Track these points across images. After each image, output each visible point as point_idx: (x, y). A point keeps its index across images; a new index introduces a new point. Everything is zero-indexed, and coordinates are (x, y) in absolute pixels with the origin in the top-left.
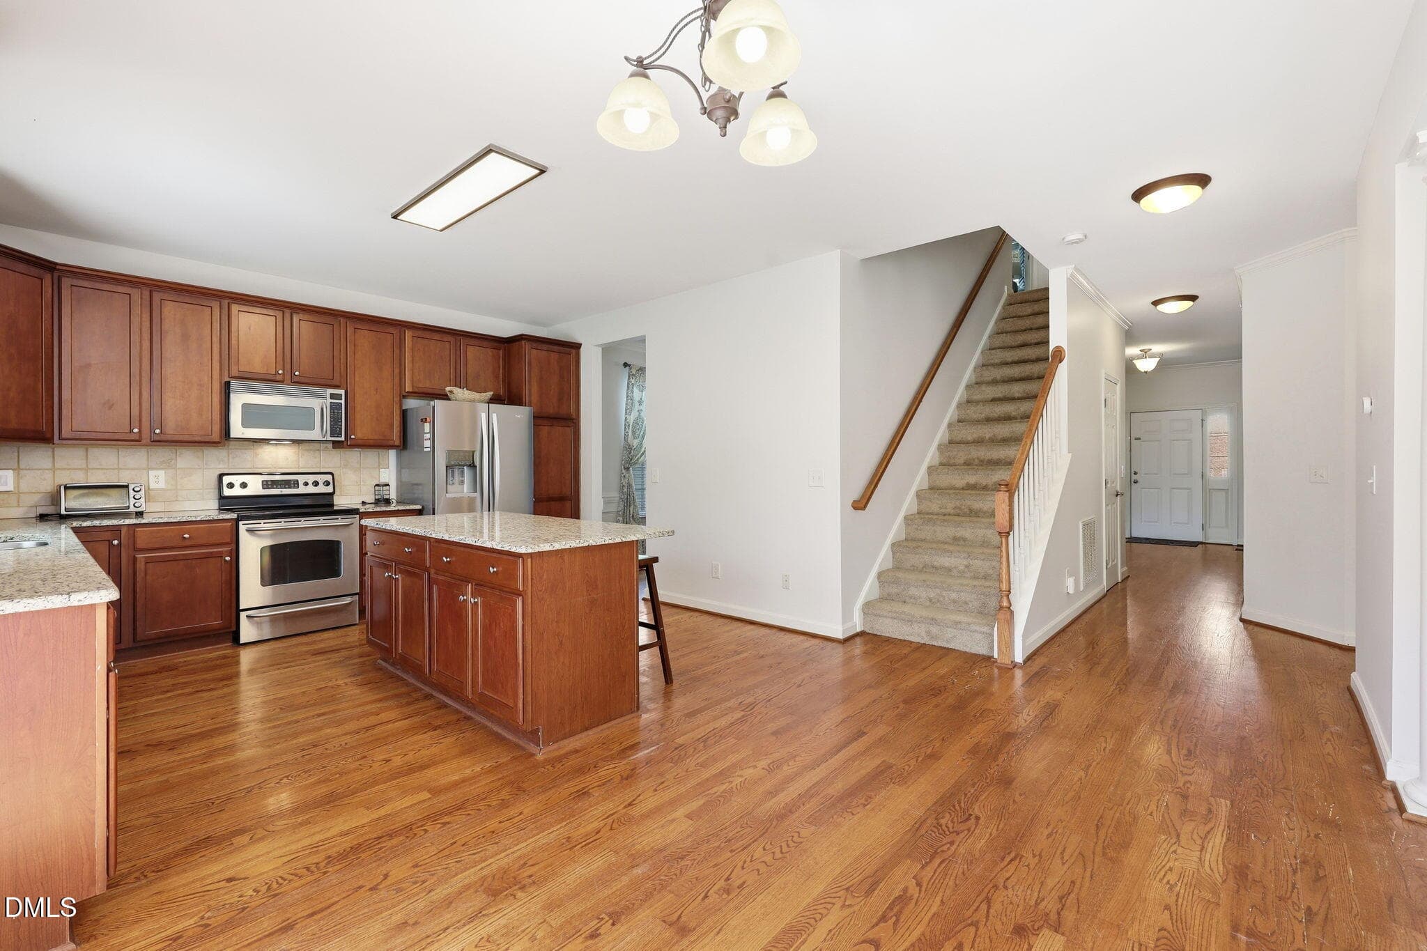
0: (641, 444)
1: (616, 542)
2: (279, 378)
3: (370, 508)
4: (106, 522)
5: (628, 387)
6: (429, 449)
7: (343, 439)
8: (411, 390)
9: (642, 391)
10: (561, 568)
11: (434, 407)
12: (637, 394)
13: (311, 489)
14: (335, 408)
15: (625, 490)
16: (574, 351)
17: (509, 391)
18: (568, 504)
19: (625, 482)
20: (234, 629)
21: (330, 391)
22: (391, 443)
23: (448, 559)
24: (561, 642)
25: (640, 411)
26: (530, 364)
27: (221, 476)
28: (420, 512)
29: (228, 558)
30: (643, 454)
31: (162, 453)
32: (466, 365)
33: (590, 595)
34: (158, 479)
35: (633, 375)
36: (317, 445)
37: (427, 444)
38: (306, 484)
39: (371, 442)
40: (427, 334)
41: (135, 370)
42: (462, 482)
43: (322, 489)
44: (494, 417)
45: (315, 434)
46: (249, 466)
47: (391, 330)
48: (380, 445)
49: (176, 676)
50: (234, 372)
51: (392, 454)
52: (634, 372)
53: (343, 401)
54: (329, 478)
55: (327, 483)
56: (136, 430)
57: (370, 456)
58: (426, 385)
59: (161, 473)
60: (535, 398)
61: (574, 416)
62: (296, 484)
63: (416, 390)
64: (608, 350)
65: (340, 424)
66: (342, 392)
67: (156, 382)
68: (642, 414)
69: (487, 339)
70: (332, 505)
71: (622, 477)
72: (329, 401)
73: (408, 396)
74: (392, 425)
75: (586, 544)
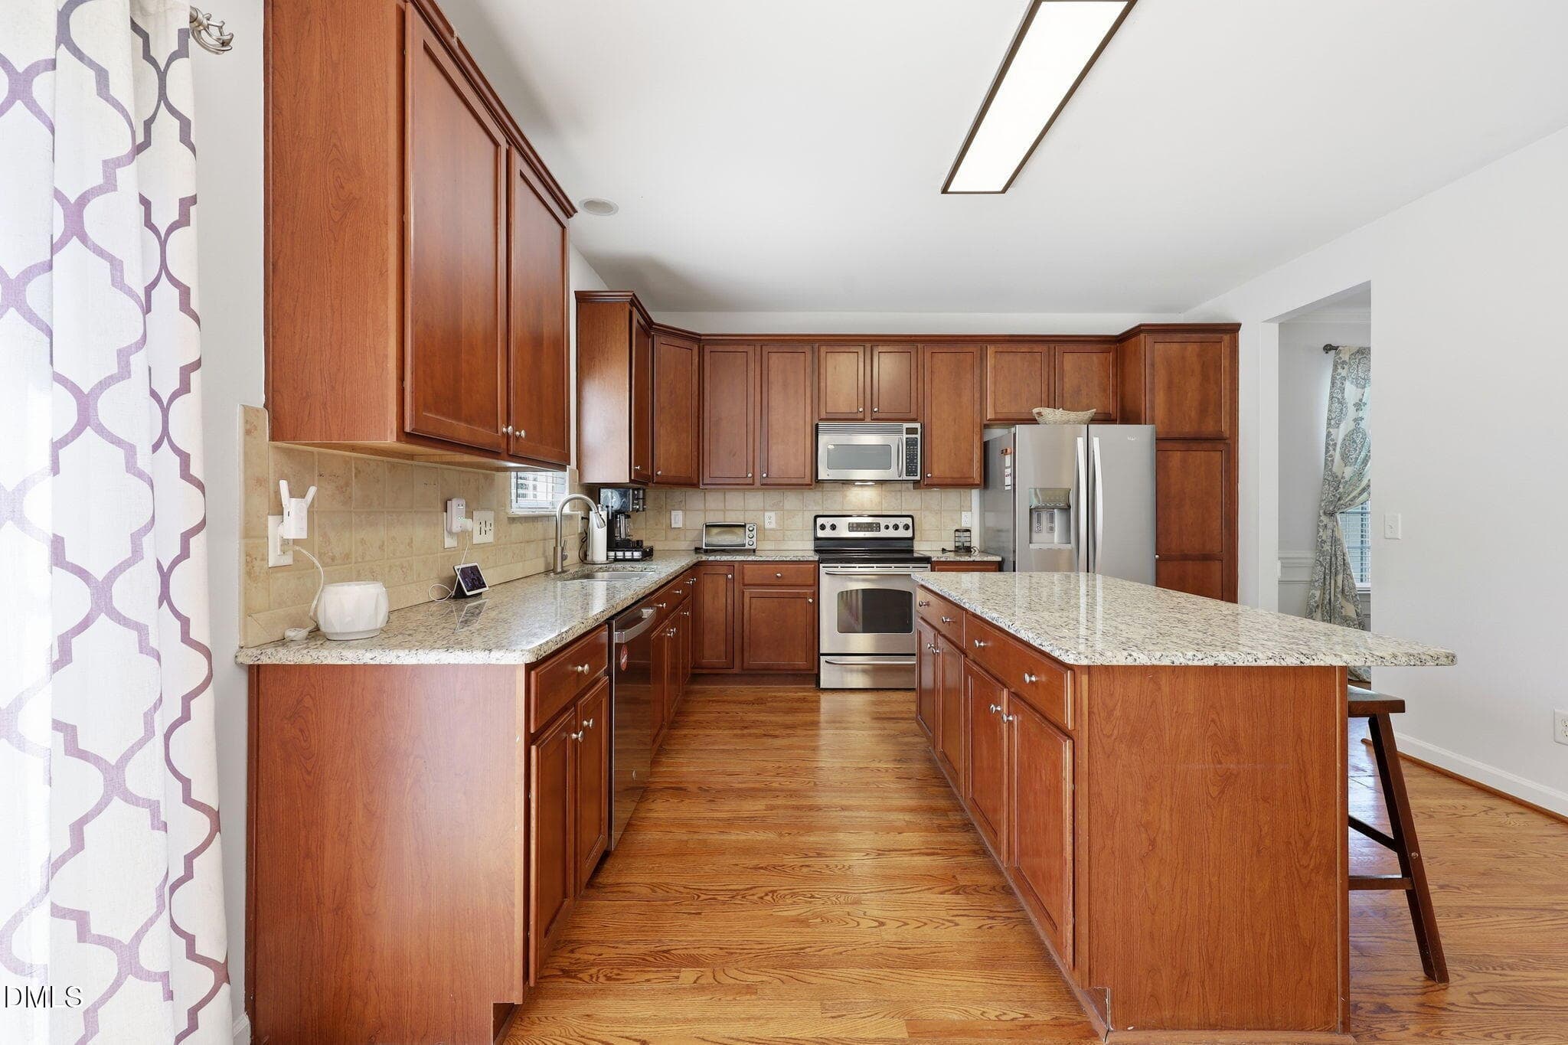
0: (1360, 474)
1: (1284, 664)
2: (861, 416)
3: (951, 557)
4: (725, 558)
5: (1333, 383)
6: (1009, 488)
7: (918, 478)
8: (993, 417)
9: (1364, 387)
10: (1154, 702)
11: (1015, 435)
12: (1351, 392)
13: (891, 533)
14: (911, 443)
15: (1327, 547)
16: (1226, 338)
17: (1123, 409)
18: (1216, 566)
19: (1325, 535)
20: (817, 672)
21: (906, 425)
22: (970, 481)
23: (982, 644)
24: (1153, 843)
25: (1357, 420)
26: (1153, 365)
27: (816, 517)
28: (999, 567)
29: (811, 600)
30: (1364, 490)
31: (773, 496)
32: (1062, 379)
33: (1220, 763)
34: (770, 520)
35: (1344, 362)
36: (898, 486)
37: (1008, 481)
38: (887, 527)
39: (949, 481)
40: (1013, 347)
41: (750, 418)
42: (1052, 529)
43: (901, 533)
44: (1096, 443)
45: (891, 474)
46: (839, 508)
47: (971, 348)
48: (961, 484)
49: (760, 711)
50: (823, 415)
51: (975, 494)
52: (1346, 358)
53: (918, 436)
54: (909, 521)
55: (906, 527)
56: (750, 475)
57: (952, 497)
58: (1010, 409)
59: (772, 514)
60: (1160, 412)
61: (1227, 434)
62: (878, 527)
63: (1000, 416)
64: (1290, 326)
65: (915, 461)
66: (918, 425)
67: (765, 429)
68: (1363, 424)
69: (1091, 341)
70: (912, 551)
71: (1320, 526)
72: (905, 436)
73: (992, 425)
74: (972, 460)
75: (1210, 662)
